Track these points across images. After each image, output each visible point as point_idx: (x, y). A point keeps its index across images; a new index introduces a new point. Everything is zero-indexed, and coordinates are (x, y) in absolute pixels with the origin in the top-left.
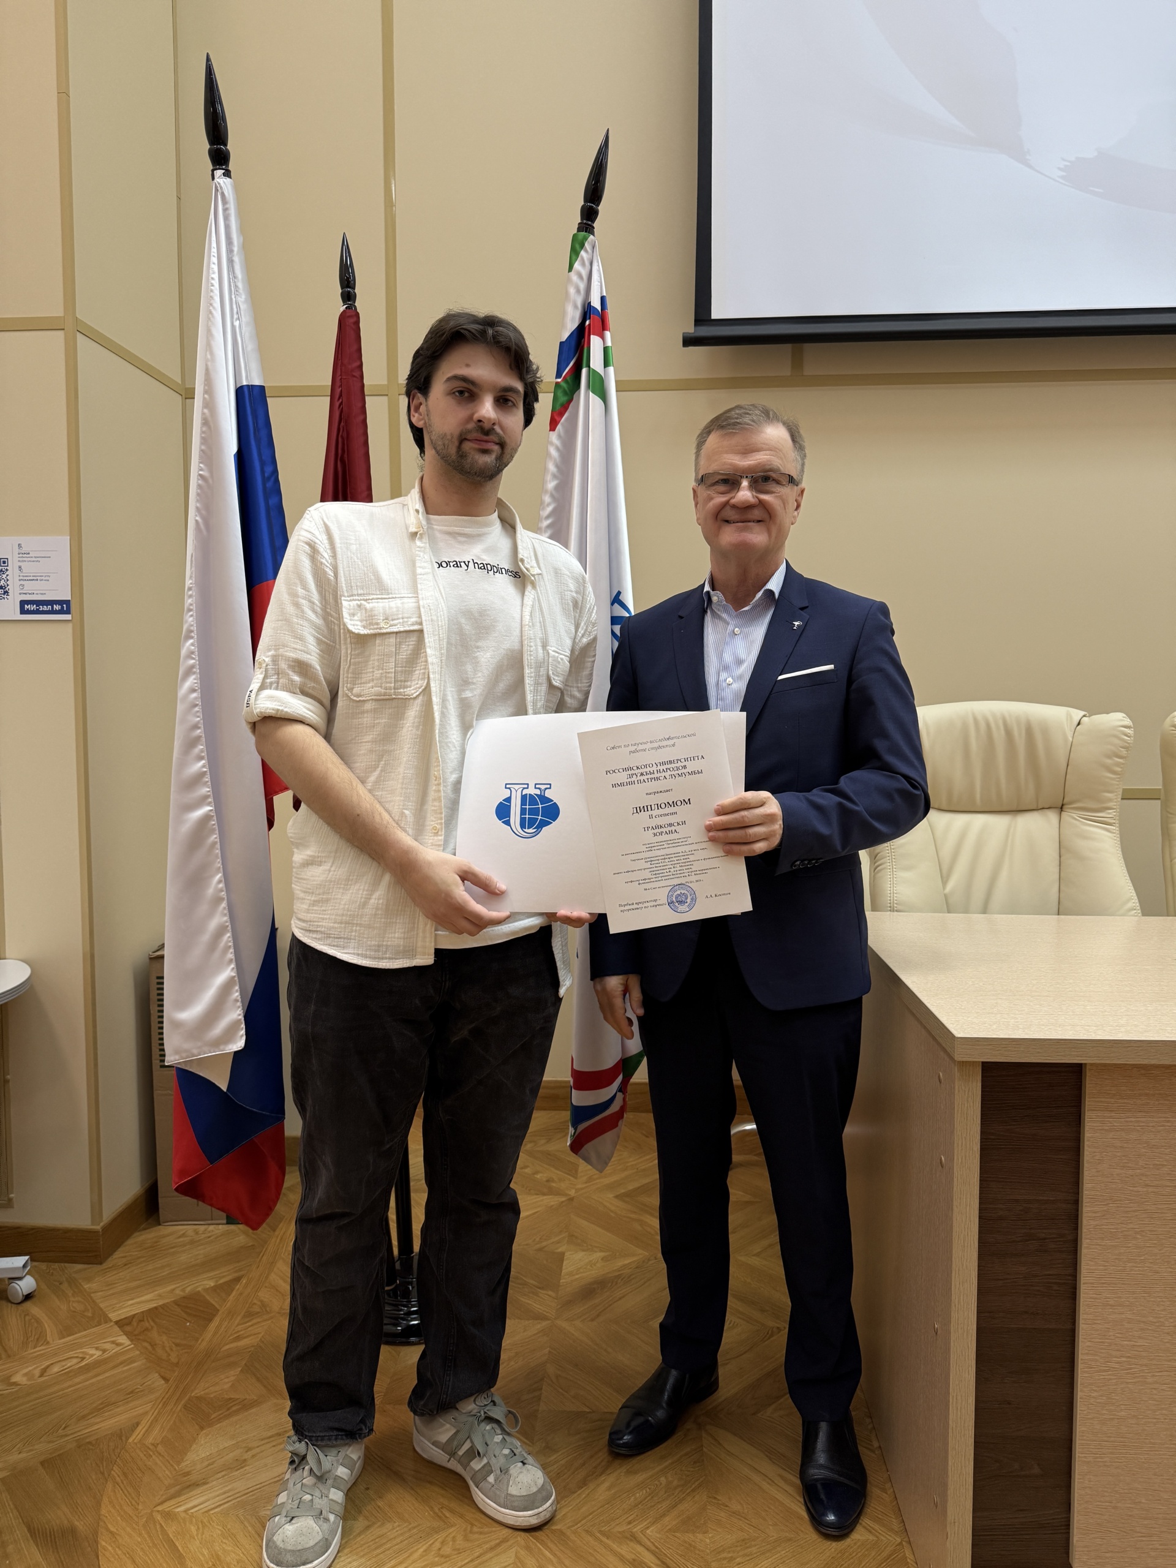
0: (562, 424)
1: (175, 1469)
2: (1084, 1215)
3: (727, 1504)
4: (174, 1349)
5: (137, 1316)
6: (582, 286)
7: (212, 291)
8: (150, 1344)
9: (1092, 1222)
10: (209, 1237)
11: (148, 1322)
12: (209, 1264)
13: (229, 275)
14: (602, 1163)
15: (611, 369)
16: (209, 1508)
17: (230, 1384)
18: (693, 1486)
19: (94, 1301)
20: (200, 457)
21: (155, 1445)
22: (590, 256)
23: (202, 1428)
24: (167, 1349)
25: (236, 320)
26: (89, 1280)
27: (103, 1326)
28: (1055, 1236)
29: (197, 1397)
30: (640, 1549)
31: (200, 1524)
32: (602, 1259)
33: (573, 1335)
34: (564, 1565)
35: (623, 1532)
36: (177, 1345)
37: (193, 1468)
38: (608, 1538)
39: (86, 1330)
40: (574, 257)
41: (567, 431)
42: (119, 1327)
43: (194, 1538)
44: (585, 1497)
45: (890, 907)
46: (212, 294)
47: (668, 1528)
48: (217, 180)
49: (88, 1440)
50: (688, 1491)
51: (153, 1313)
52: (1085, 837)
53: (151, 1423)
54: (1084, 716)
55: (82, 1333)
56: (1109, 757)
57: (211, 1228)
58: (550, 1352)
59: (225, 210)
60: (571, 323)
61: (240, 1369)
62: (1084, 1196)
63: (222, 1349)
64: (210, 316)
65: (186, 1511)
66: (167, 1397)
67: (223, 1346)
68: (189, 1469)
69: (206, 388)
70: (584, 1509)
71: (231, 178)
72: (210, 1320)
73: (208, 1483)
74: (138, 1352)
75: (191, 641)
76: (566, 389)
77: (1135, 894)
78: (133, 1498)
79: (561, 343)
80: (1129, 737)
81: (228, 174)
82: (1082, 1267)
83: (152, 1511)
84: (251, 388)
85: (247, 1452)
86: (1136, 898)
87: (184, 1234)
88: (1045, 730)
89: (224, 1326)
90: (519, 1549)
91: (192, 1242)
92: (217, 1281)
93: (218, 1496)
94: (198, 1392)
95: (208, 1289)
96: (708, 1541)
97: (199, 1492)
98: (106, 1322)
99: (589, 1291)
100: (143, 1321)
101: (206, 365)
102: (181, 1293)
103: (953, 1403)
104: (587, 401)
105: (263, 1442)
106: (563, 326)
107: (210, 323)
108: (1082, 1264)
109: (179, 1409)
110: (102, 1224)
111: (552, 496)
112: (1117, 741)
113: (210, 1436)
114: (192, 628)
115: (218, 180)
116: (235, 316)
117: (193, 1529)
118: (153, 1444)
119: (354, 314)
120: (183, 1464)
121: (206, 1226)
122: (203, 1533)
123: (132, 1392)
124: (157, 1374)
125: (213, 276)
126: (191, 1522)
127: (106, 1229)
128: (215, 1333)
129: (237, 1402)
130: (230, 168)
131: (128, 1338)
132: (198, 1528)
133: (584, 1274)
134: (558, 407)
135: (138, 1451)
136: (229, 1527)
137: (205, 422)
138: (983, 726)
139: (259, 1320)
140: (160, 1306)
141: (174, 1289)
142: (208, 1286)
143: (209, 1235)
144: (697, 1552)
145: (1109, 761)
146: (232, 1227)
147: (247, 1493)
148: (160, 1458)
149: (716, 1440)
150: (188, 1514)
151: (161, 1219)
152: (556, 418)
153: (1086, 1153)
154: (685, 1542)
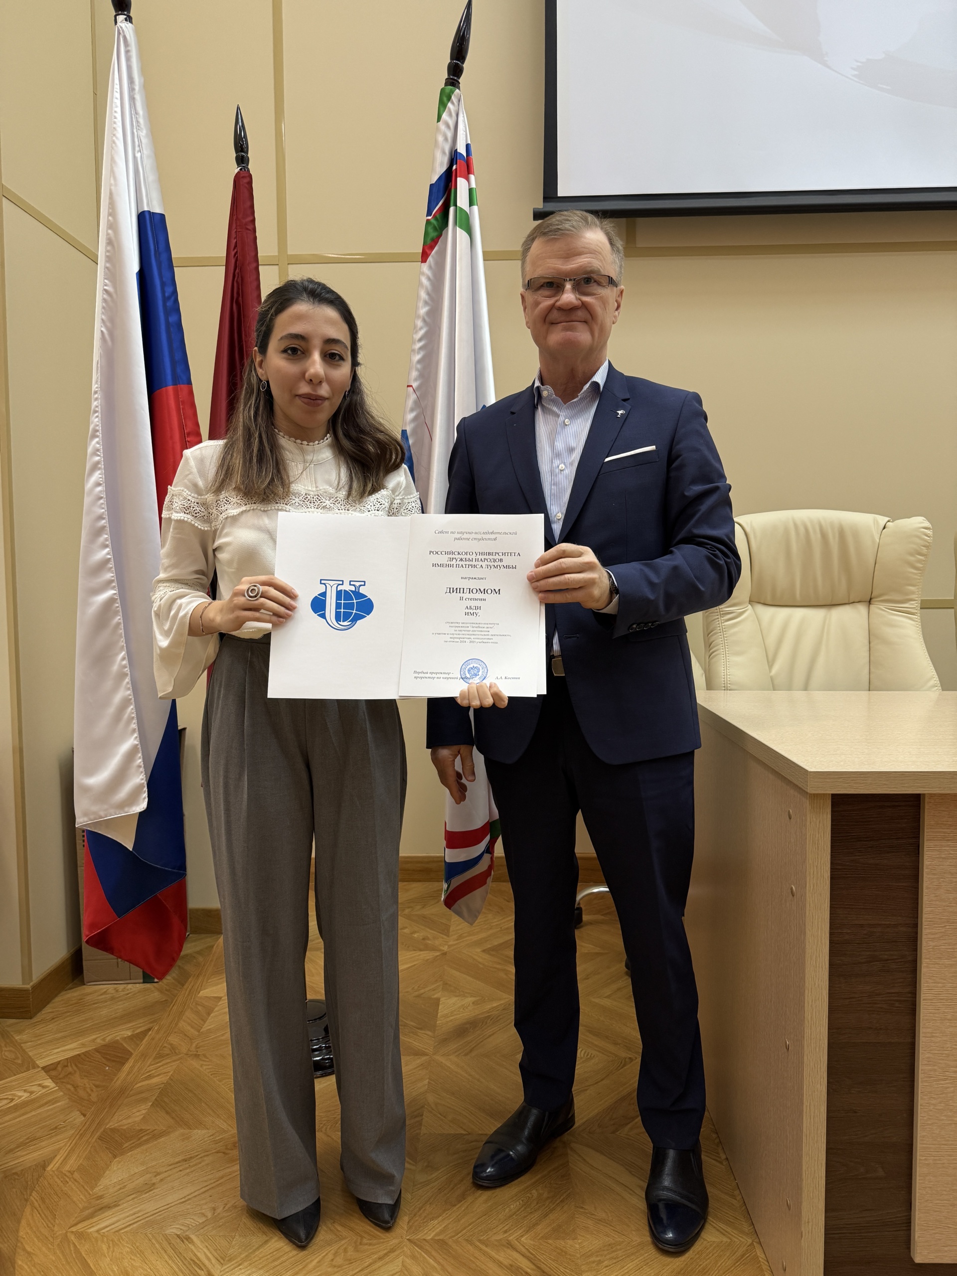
0: (432, 257)
1: (90, 1194)
2: (924, 937)
3: (593, 1213)
4: (94, 1090)
5: (61, 1062)
6: (450, 135)
7: (115, 123)
8: (73, 1085)
9: (931, 943)
10: (128, 994)
11: (72, 1067)
12: (127, 1017)
13: (131, 111)
14: (472, 916)
15: (475, 208)
16: (120, 1227)
17: (143, 1116)
18: (562, 1198)
19: (24, 1050)
20: (105, 274)
21: (72, 1173)
22: (457, 108)
23: (115, 1157)
24: (89, 1090)
25: (138, 152)
26: (20, 1032)
27: (32, 1071)
28: (896, 957)
29: (110, 1129)
30: (515, 1255)
31: (111, 1243)
32: (473, 1003)
33: (449, 1068)
34: (448, 1272)
35: (500, 1240)
36: (97, 1086)
37: (104, 1192)
38: (486, 1246)
39: (15, 1075)
40: (442, 109)
41: (437, 263)
42: (45, 1072)
43: (105, 1256)
44: (464, 1210)
45: (724, 687)
46: (115, 126)
47: (541, 1236)
48: (119, 24)
49: (14, 1171)
50: (557, 1202)
51: (76, 1060)
52: (892, 625)
53: (69, 1153)
54: (888, 521)
55: (12, 1078)
56: (912, 555)
57: (130, 986)
58: (429, 1082)
59: (127, 52)
60: (440, 167)
61: (150, 1104)
62: (924, 920)
63: (135, 1087)
64: (114, 145)
65: (98, 1231)
66: (83, 1129)
67: (136, 1084)
68: (102, 1193)
69: (110, 211)
70: (463, 1220)
71: (131, 22)
72: (124, 1064)
73: (119, 1205)
74: (62, 1093)
75: (97, 440)
76: (436, 225)
77: (936, 674)
78: (50, 1221)
79: (431, 185)
80: (929, 537)
81: (129, 19)
82: (922, 984)
83: (67, 1232)
84: (152, 215)
85: (155, 1176)
86: (937, 676)
87: (105, 992)
88: (856, 533)
89: (137, 1067)
90: (405, 1258)
91: (113, 998)
92: (133, 1031)
93: (128, 1217)
94: (112, 1124)
95: (126, 1037)
96: (577, 1246)
97: (111, 1214)
98: (34, 1068)
99: (462, 1030)
100: (67, 1066)
101: (110, 190)
102: (103, 1043)
103: (806, 1113)
104: (456, 236)
105: (170, 1167)
106: (433, 170)
107: (113, 152)
108: (922, 982)
109: (94, 1140)
110: (31, 984)
111: (424, 321)
112: (918, 541)
113: (122, 1163)
114: (97, 428)
115: (121, 24)
116: (137, 149)
117: (104, 1247)
118: (69, 1172)
119: (247, 175)
120: (97, 1189)
121: (125, 985)
122: (113, 1251)
123: (56, 1128)
124: (78, 1112)
125: (116, 109)
126: (103, 1241)
127: (34, 988)
128: (129, 1073)
129: (148, 1132)
130: (131, 14)
131: (53, 1081)
132: (109, 1246)
133: (458, 1016)
134: (429, 241)
135: (55, 1178)
136: (138, 1244)
137: (110, 242)
138: (802, 530)
139: (169, 1061)
140: (83, 1053)
141: (95, 1039)
142: (126, 1036)
143: (128, 992)
144: (569, 1257)
145: (912, 559)
146: (148, 985)
147: (155, 1214)
148: (76, 1183)
149: (580, 1156)
150: (99, 1234)
151: (86, 979)
152: (428, 251)
153: (925, 879)
154: (557, 1248)
